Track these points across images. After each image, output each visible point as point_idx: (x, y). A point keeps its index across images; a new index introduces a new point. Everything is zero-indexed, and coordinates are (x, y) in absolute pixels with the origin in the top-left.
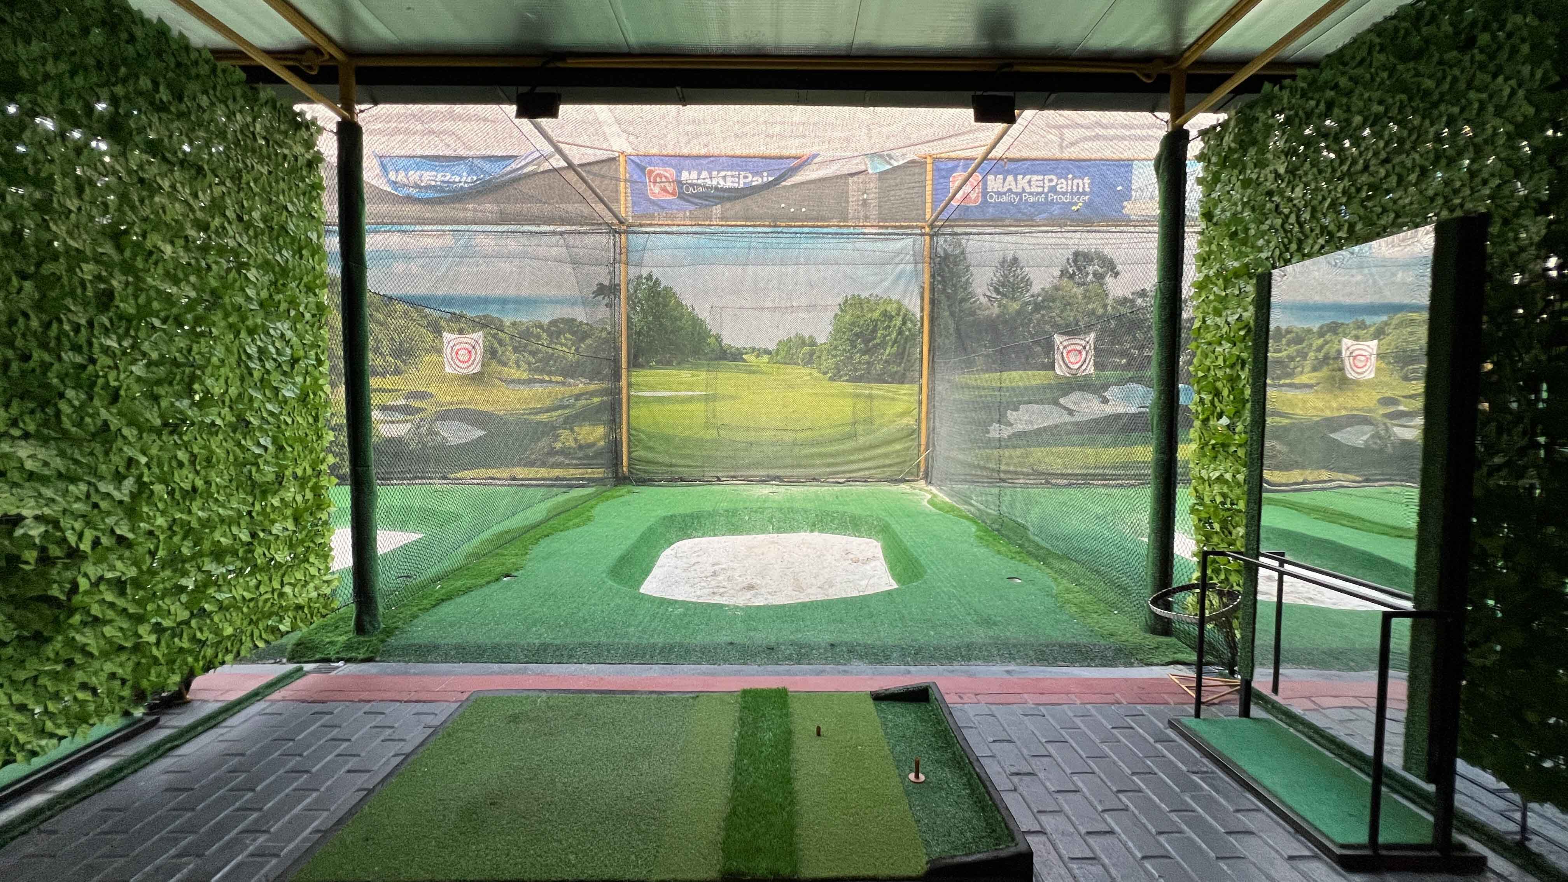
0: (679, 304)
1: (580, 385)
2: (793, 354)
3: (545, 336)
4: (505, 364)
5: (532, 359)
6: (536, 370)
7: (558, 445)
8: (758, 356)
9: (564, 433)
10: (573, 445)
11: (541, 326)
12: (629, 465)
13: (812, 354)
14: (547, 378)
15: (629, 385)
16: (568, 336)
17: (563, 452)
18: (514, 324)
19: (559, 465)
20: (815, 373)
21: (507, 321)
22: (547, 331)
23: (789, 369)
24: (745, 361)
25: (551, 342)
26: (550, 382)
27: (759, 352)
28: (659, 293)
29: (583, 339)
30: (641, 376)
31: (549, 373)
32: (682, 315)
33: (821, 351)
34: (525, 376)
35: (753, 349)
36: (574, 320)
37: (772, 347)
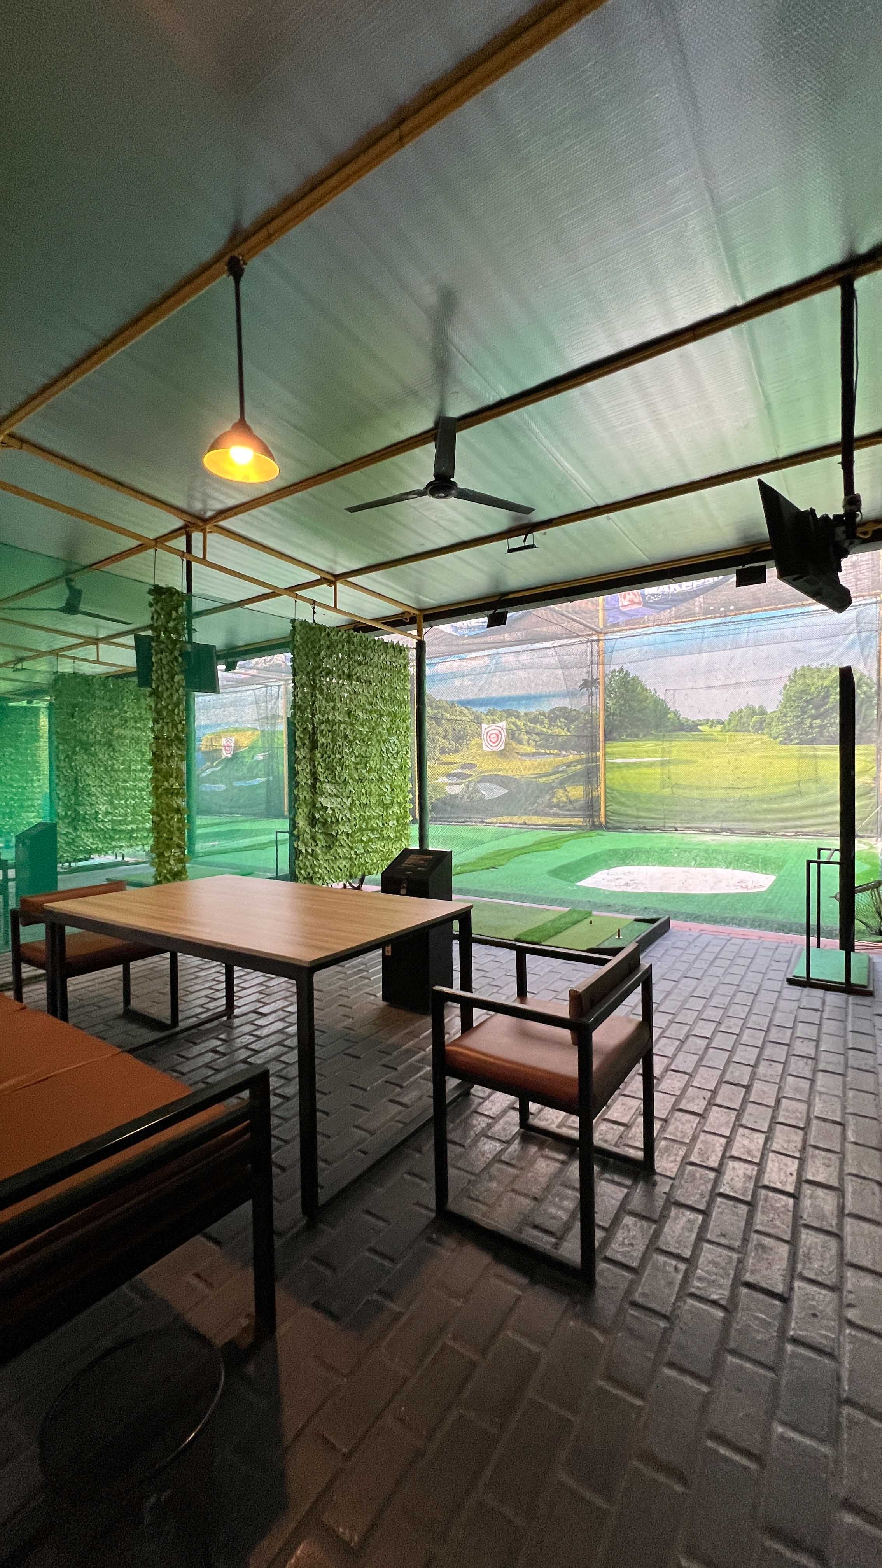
0: (644, 689)
1: (572, 756)
2: (744, 723)
3: (546, 721)
4: (520, 742)
5: (538, 739)
6: (541, 746)
7: (555, 800)
8: (711, 726)
9: (560, 793)
10: (565, 799)
11: (543, 714)
12: (606, 816)
13: (762, 722)
14: (548, 752)
15: (605, 754)
16: (562, 720)
17: (557, 806)
18: (526, 714)
19: (555, 815)
20: (766, 738)
21: (522, 711)
22: (548, 717)
23: (740, 736)
24: (700, 731)
25: (551, 725)
26: (550, 754)
27: (713, 724)
28: (629, 682)
29: (573, 721)
30: (614, 747)
31: (548, 748)
32: (647, 698)
33: (772, 719)
34: (534, 751)
35: (708, 720)
36: (566, 708)
37: (725, 718)
